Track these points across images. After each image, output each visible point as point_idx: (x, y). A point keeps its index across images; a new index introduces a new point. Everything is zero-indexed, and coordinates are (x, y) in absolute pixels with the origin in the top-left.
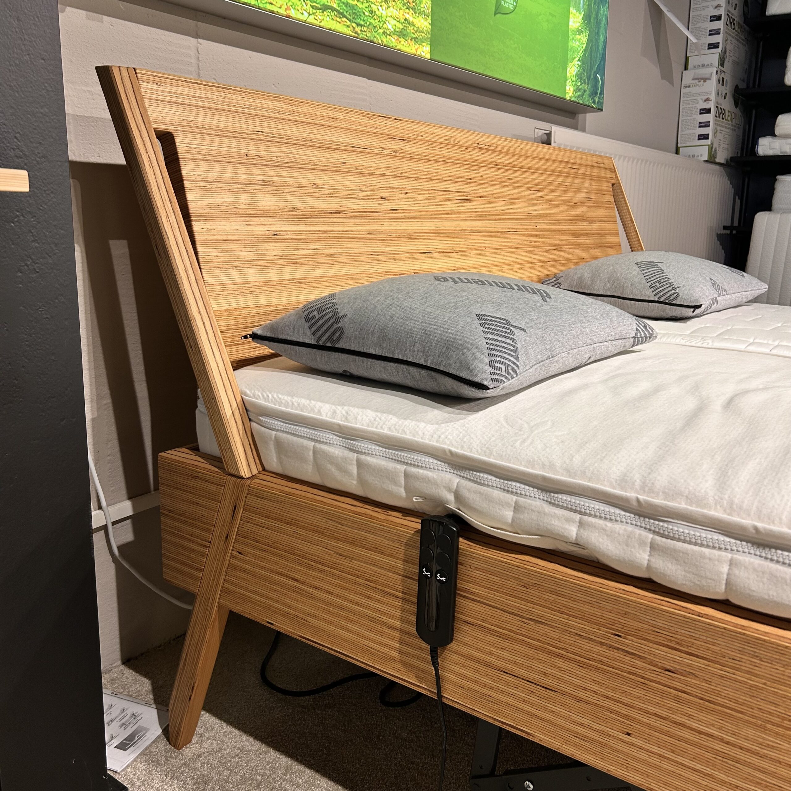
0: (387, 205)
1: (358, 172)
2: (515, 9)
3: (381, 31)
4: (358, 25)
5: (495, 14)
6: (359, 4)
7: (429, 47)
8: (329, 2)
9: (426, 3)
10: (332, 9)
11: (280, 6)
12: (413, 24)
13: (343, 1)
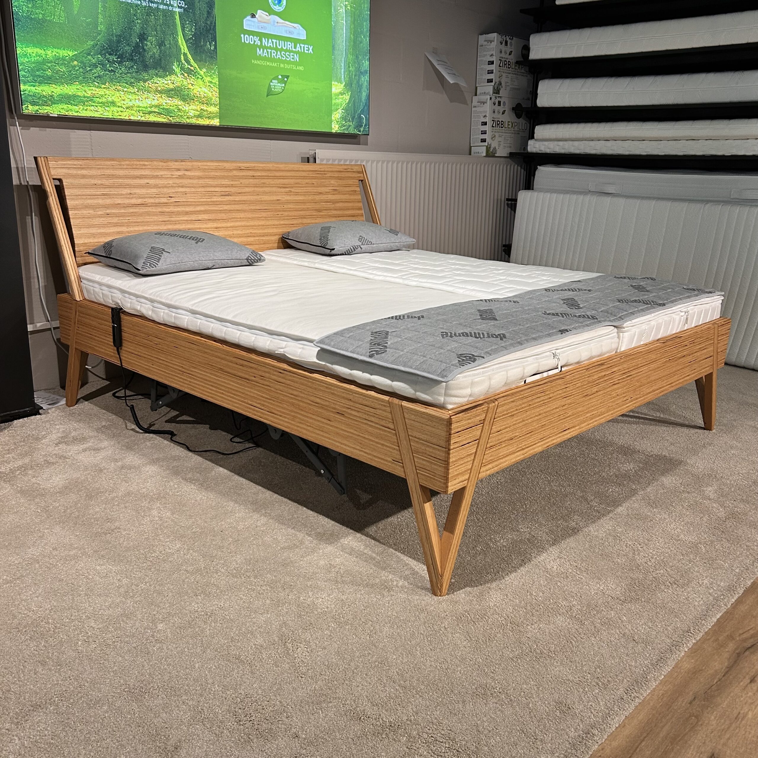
0: (173, 200)
1: (156, 186)
2: (283, 90)
3: (186, 117)
4: (171, 117)
5: (267, 96)
6: (171, 108)
7: (218, 120)
8: (153, 109)
9: (216, 99)
10: (155, 112)
11: (125, 116)
12: (207, 111)
13: (161, 107)
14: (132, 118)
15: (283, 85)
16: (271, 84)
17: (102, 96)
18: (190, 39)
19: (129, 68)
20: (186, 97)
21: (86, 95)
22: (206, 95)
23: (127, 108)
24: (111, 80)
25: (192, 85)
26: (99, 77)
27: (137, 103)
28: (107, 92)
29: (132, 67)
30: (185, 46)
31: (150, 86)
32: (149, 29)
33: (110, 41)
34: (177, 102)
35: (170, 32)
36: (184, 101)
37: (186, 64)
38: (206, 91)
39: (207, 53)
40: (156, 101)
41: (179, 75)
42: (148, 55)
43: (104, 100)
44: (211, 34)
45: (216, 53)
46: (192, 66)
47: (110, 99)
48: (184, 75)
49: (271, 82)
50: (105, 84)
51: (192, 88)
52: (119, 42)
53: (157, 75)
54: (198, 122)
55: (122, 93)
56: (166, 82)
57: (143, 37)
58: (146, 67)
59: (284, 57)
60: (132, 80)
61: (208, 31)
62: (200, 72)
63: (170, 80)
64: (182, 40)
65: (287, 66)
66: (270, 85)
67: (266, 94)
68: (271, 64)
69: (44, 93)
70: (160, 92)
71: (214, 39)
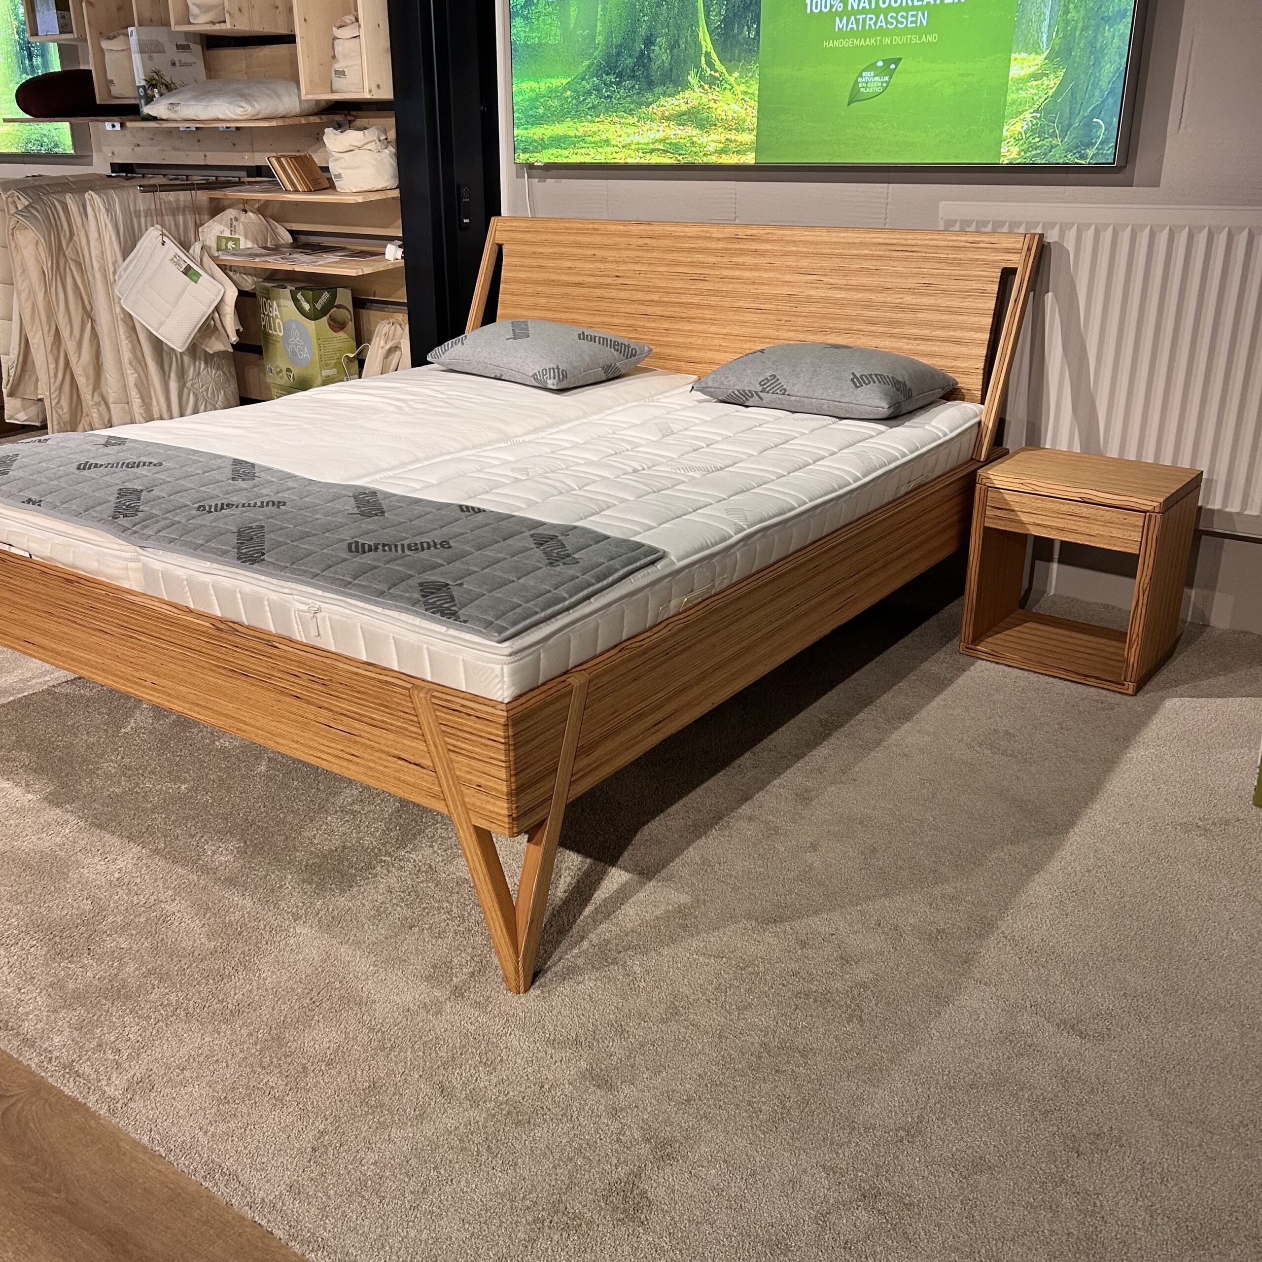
5: (849, 104)
6: (682, 141)
7: (754, 154)
8: (657, 146)
9: (751, 121)
10: (658, 150)
11: (620, 158)
12: (735, 141)
13: (668, 141)
14: (630, 161)
15: (886, 78)
16: (860, 79)
17: (595, 133)
18: (716, 28)
19: (629, 90)
20: (705, 122)
21: (578, 134)
22: (735, 115)
23: (623, 147)
24: (607, 110)
25: (715, 101)
26: (594, 107)
27: (637, 138)
28: (601, 127)
29: (633, 87)
30: (709, 41)
31: (655, 111)
32: (659, 26)
33: (609, 55)
34: (691, 131)
35: (688, 24)
36: (701, 129)
37: (708, 70)
38: (737, 108)
39: (742, 44)
40: (661, 132)
41: (696, 89)
42: (654, 66)
43: (597, 138)
44: (752, 12)
45: (758, 42)
46: (716, 71)
47: (604, 137)
48: (703, 88)
49: (860, 75)
50: (599, 117)
51: (715, 106)
52: (618, 54)
53: (664, 94)
54: (720, 161)
55: (619, 126)
56: (677, 103)
57: (649, 41)
58: (650, 85)
59: (892, 24)
60: (632, 106)
61: (746, 8)
62: (730, 78)
63: (683, 98)
64: (704, 33)
65: (898, 40)
66: (856, 82)
67: (847, 100)
68: (863, 43)
69: (536, 137)
70: (668, 119)
71: (757, 19)
